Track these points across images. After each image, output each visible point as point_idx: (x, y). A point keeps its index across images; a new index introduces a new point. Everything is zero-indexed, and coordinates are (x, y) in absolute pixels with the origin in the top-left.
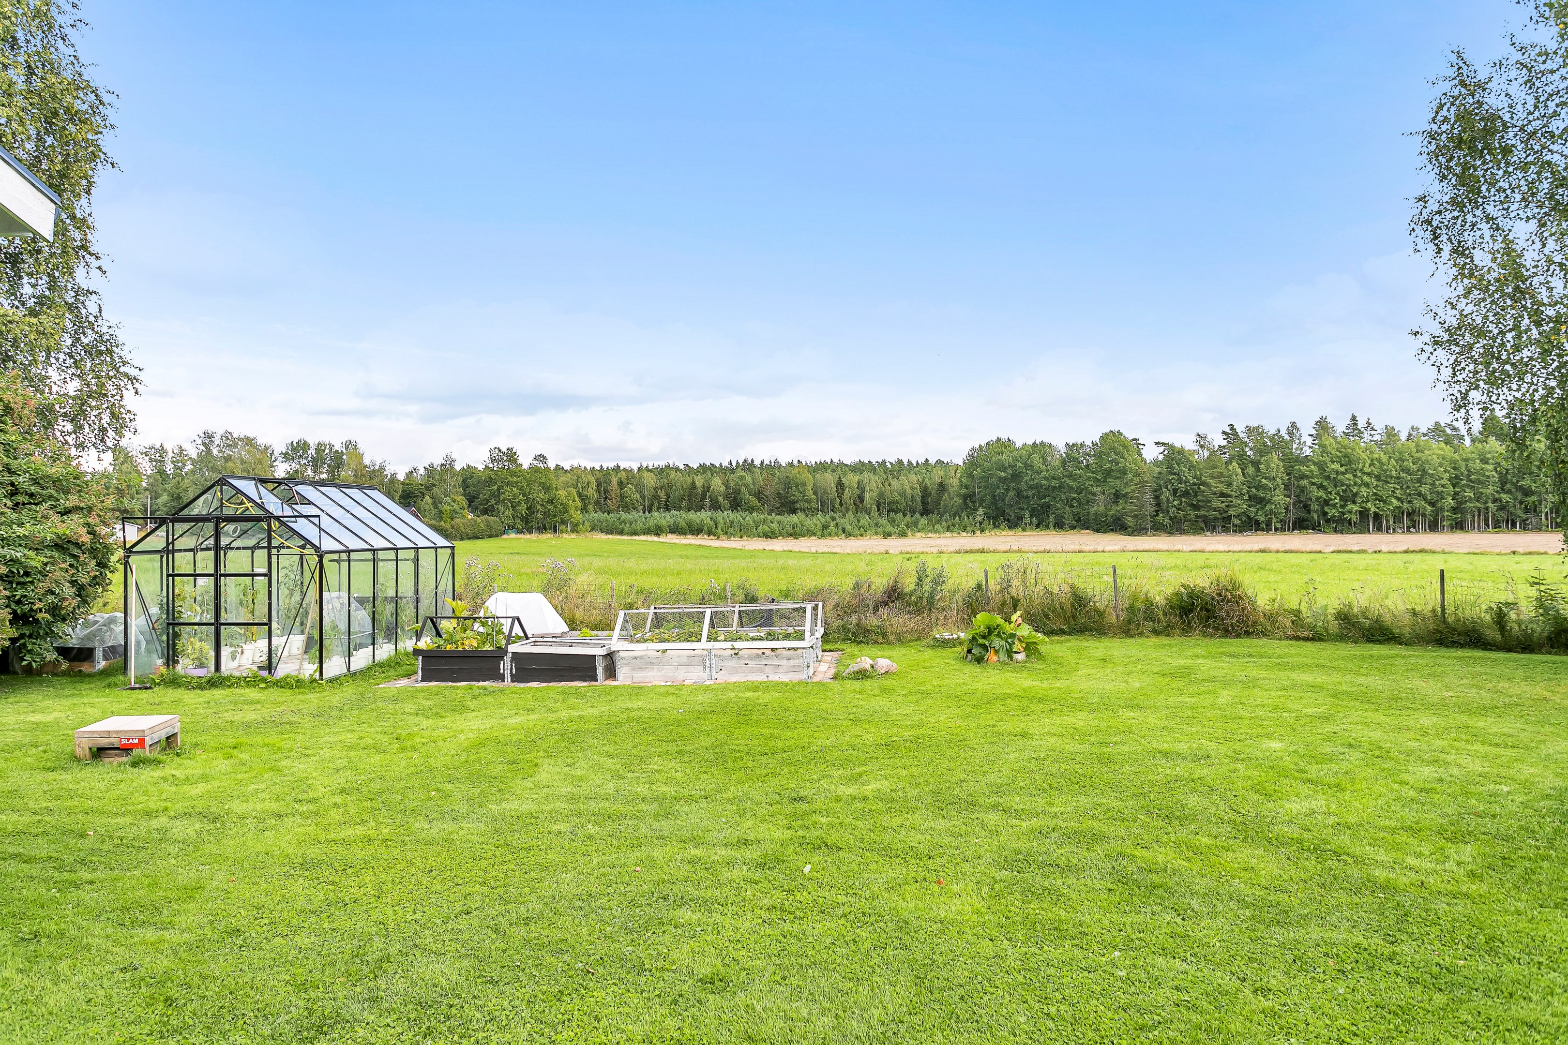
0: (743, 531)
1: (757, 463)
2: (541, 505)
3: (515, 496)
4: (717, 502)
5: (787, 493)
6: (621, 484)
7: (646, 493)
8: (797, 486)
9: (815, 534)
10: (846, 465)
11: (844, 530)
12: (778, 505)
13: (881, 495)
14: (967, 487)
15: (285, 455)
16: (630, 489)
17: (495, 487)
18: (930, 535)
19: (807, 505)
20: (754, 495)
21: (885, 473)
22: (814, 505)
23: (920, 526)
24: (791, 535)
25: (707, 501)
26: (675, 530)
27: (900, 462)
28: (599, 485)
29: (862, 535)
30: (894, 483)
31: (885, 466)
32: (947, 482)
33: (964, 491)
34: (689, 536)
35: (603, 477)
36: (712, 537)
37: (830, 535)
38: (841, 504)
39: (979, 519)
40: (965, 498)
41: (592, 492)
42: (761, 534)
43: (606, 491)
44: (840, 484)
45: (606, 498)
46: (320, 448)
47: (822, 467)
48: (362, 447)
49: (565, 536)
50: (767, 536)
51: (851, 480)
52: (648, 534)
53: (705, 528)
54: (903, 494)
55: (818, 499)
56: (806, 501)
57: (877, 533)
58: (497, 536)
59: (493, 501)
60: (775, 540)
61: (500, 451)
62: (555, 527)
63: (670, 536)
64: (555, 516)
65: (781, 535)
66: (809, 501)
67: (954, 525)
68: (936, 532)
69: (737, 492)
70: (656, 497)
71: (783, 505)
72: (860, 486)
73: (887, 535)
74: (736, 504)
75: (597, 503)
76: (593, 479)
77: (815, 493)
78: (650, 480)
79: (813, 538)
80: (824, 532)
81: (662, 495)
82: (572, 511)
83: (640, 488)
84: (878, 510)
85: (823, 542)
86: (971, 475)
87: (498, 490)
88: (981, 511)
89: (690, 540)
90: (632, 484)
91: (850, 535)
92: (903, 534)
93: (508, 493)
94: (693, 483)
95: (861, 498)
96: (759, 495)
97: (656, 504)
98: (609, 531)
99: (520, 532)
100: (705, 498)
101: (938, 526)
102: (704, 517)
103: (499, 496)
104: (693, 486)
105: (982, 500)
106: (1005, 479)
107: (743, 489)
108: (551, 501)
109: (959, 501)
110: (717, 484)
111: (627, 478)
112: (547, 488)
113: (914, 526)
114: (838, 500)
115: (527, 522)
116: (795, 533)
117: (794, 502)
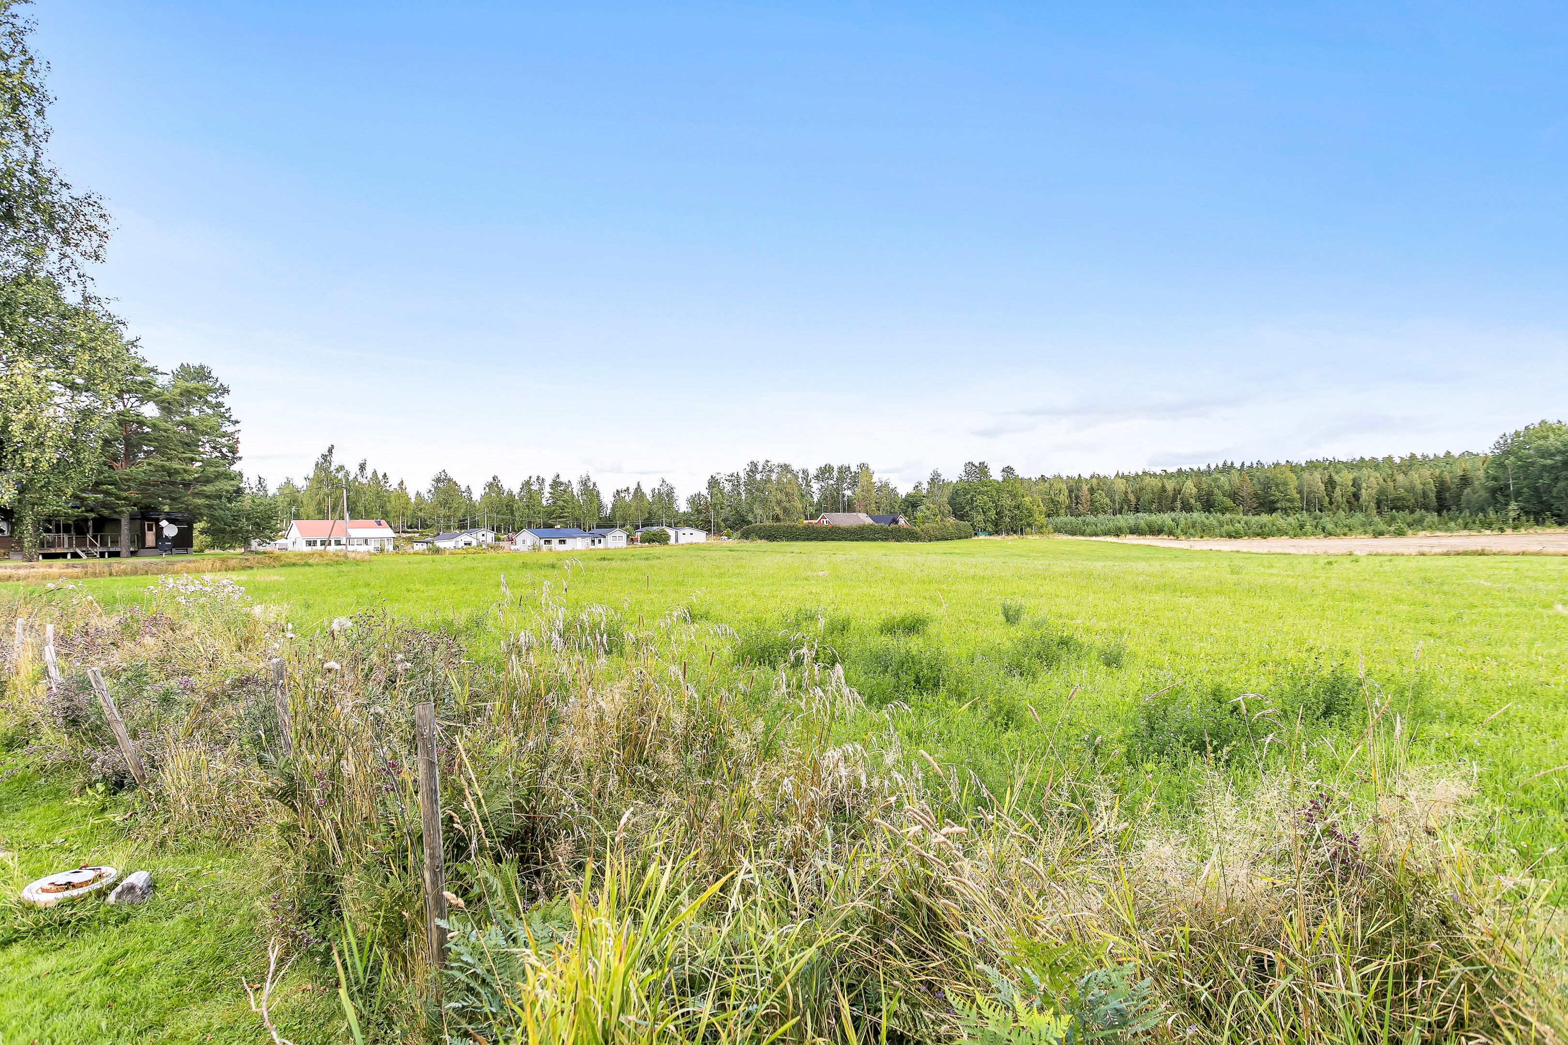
0: (1205, 531)
1: (1237, 465)
2: (1009, 510)
3: (985, 504)
4: (1189, 504)
5: (1267, 493)
6: (1092, 491)
7: (1117, 497)
8: (1277, 485)
9: (1287, 534)
10: (1343, 463)
11: (1323, 529)
12: (1255, 505)
13: (1382, 492)
14: (1495, 479)
15: (817, 477)
16: (1100, 494)
17: (969, 496)
18: (1438, 533)
19: (1289, 504)
20: (1229, 496)
21: (1390, 467)
22: (1298, 504)
23: (1425, 524)
24: (1258, 535)
25: (1178, 504)
26: (1135, 531)
27: (1413, 456)
28: (1071, 491)
29: (1345, 535)
30: (1400, 478)
31: (1392, 462)
32: (1471, 474)
33: (1491, 484)
34: (1148, 537)
35: (1074, 487)
36: (1171, 537)
37: (1305, 534)
38: (1331, 503)
39: (1512, 514)
40: (1493, 491)
41: (1063, 498)
42: (1224, 534)
43: (1077, 497)
44: (1331, 484)
45: (1077, 503)
46: (841, 470)
47: (1312, 465)
48: (872, 468)
49: (1029, 537)
50: (1230, 536)
51: (1345, 478)
52: (1106, 534)
53: (1166, 529)
54: (1411, 490)
55: (1302, 498)
56: (1288, 500)
57: (1366, 532)
58: (967, 538)
59: (967, 508)
60: (1239, 540)
61: (973, 465)
62: (1022, 530)
63: (1131, 536)
64: (1021, 520)
65: (1246, 534)
66: (1291, 501)
67: (1474, 522)
68: (1446, 530)
69: (1210, 494)
70: (1126, 501)
71: (1261, 505)
72: (1356, 483)
73: (1379, 534)
74: (1208, 505)
75: (1069, 507)
76: (1064, 487)
77: (1300, 492)
78: (1121, 486)
79: (1285, 537)
80: (1300, 531)
81: (1132, 498)
82: (1036, 516)
83: (1110, 494)
84: (1379, 507)
85: (1296, 541)
86: (1502, 466)
87: (972, 498)
88: (1513, 505)
89: (1149, 540)
90: (1103, 490)
91: (1330, 534)
92: (1400, 533)
93: (980, 500)
94: (1163, 486)
95: (1356, 496)
96: (1234, 496)
97: (1126, 507)
98: (1073, 533)
99: (990, 534)
100: (1176, 501)
101: (1452, 524)
102: (1166, 518)
103: (972, 504)
104: (1163, 489)
105: (1518, 494)
106: (1553, 467)
107: (1216, 491)
108: (1018, 507)
109: (1484, 494)
110: (1189, 487)
111: (1099, 484)
112: (1014, 496)
113: (1416, 525)
114: (1327, 499)
115: (996, 525)
116: (1263, 533)
117: (1273, 502)
